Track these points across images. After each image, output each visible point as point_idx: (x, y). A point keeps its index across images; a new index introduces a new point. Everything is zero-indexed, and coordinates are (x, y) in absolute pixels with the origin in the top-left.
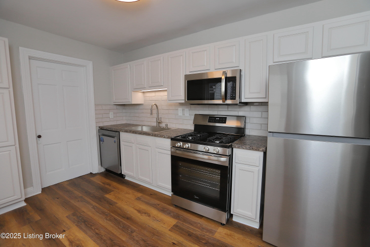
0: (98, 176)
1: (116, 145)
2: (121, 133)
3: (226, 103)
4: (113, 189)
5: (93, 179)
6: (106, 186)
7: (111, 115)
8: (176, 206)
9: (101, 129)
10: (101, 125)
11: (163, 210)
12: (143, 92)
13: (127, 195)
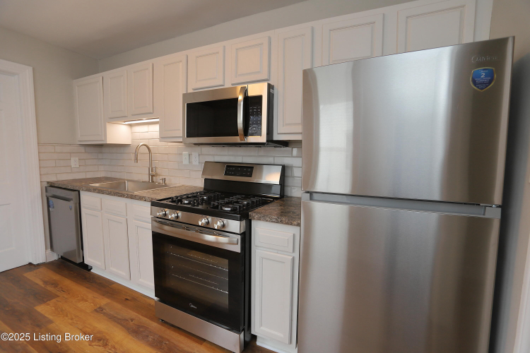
0: (42, 270)
1: (72, 214)
2: (82, 193)
3: (246, 141)
4: (58, 293)
5: (30, 276)
6: (50, 288)
7: (74, 162)
8: (164, 323)
9: (52, 185)
10: (53, 179)
11: (137, 332)
12: (130, 125)
13: (81, 305)
